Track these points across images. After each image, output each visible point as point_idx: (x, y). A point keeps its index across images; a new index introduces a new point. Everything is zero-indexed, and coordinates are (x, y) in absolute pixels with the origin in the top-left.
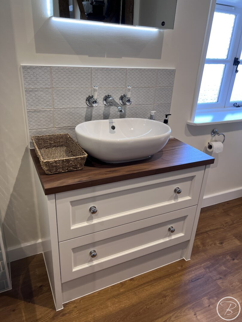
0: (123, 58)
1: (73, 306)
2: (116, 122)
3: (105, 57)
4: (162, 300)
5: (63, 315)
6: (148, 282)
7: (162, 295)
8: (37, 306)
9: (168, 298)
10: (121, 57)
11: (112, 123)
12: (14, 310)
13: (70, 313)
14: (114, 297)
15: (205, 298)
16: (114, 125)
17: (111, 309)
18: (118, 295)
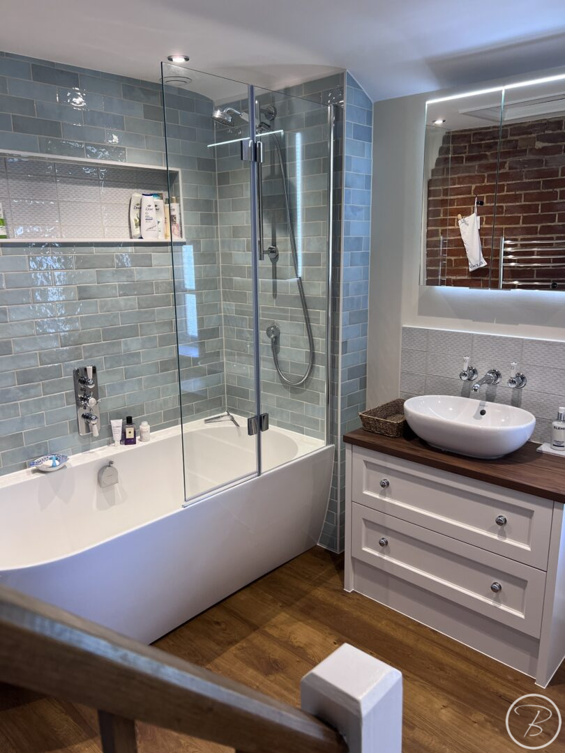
0: (520, 325)
1: (357, 597)
2: (489, 406)
3: (493, 322)
4: (433, 668)
5: (343, 595)
6: (446, 648)
7: (441, 666)
8: (337, 576)
9: (442, 673)
10: (517, 324)
11: (484, 406)
12: (322, 565)
13: (349, 598)
14: (396, 624)
15: (485, 716)
16: (485, 409)
17: (379, 625)
18: (403, 626)
